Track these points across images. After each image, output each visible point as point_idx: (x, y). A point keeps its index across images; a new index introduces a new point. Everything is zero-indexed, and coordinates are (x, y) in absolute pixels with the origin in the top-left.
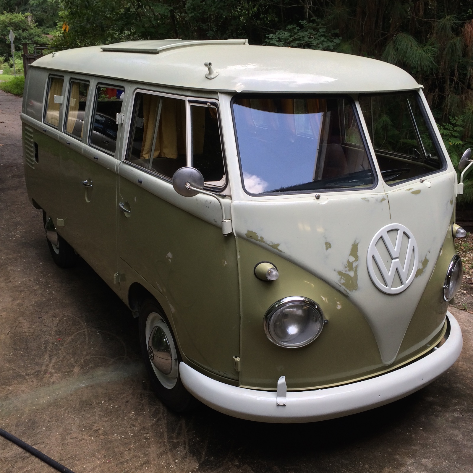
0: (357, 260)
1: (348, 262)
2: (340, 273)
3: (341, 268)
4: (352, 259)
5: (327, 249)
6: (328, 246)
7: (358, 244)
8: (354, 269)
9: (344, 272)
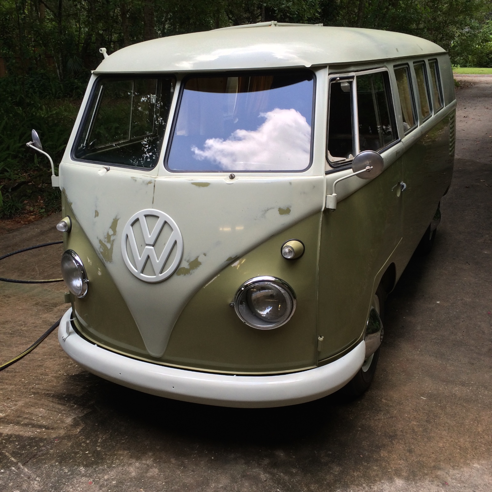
0: (115, 235)
1: (108, 234)
2: (100, 241)
3: (102, 238)
4: (111, 232)
5: (95, 217)
6: (97, 214)
7: (118, 220)
8: (111, 242)
9: (103, 242)
